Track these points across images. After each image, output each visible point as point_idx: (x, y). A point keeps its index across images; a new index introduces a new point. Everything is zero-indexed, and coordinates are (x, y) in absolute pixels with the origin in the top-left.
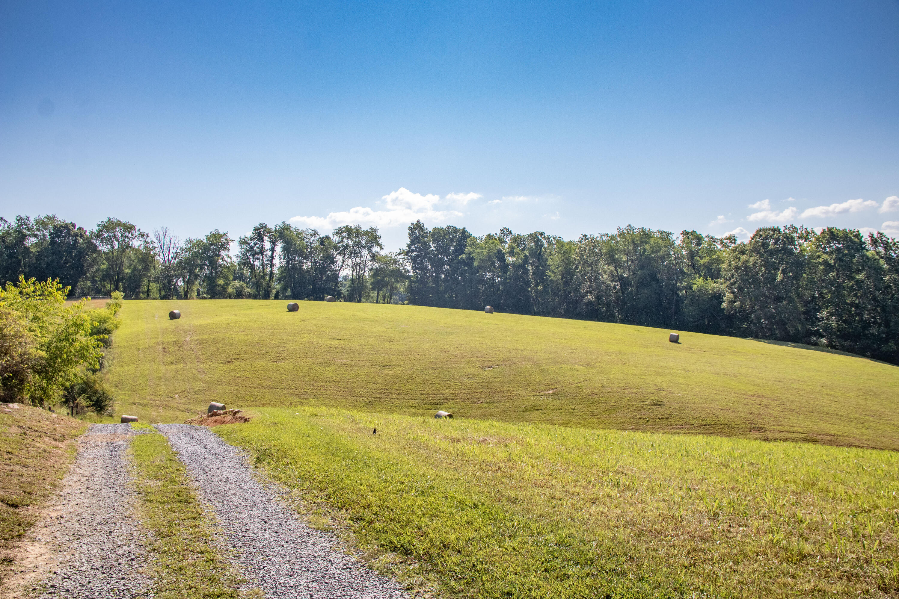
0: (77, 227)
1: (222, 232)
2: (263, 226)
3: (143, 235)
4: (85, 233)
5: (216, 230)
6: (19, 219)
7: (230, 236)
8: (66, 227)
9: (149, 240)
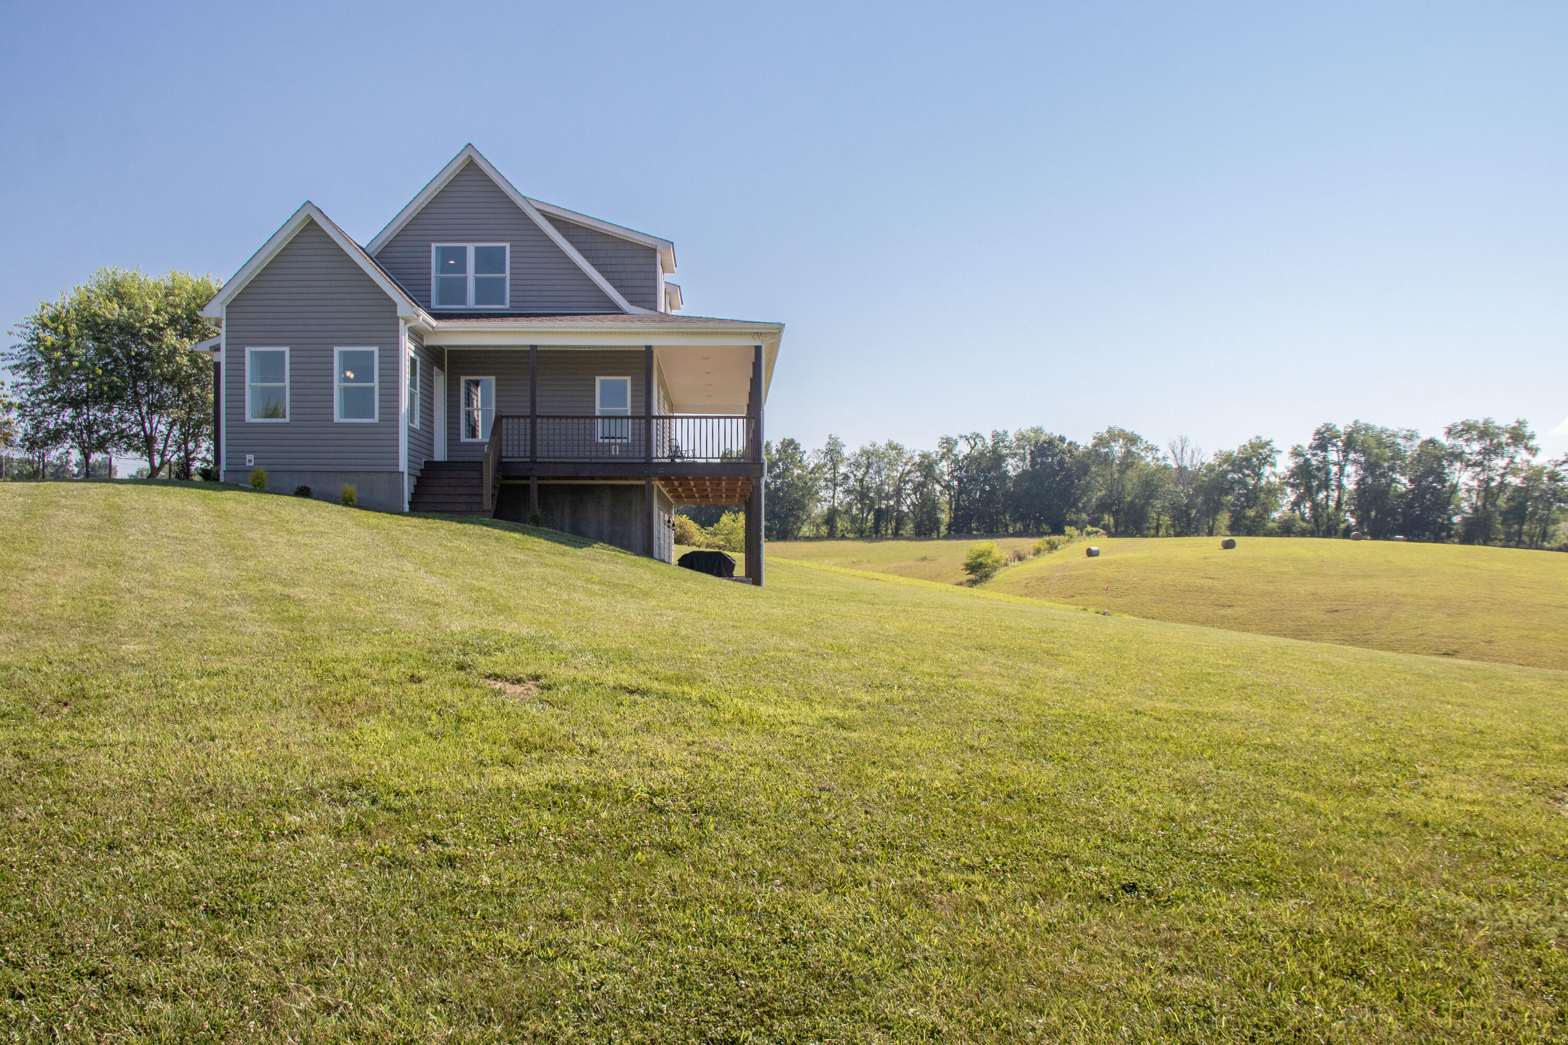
0: (1067, 442)
1: (1265, 438)
2: (1328, 428)
3: (1152, 449)
4: (1076, 449)
5: (1258, 437)
6: (995, 435)
7: (1275, 445)
8: (1050, 442)
9: (1160, 455)
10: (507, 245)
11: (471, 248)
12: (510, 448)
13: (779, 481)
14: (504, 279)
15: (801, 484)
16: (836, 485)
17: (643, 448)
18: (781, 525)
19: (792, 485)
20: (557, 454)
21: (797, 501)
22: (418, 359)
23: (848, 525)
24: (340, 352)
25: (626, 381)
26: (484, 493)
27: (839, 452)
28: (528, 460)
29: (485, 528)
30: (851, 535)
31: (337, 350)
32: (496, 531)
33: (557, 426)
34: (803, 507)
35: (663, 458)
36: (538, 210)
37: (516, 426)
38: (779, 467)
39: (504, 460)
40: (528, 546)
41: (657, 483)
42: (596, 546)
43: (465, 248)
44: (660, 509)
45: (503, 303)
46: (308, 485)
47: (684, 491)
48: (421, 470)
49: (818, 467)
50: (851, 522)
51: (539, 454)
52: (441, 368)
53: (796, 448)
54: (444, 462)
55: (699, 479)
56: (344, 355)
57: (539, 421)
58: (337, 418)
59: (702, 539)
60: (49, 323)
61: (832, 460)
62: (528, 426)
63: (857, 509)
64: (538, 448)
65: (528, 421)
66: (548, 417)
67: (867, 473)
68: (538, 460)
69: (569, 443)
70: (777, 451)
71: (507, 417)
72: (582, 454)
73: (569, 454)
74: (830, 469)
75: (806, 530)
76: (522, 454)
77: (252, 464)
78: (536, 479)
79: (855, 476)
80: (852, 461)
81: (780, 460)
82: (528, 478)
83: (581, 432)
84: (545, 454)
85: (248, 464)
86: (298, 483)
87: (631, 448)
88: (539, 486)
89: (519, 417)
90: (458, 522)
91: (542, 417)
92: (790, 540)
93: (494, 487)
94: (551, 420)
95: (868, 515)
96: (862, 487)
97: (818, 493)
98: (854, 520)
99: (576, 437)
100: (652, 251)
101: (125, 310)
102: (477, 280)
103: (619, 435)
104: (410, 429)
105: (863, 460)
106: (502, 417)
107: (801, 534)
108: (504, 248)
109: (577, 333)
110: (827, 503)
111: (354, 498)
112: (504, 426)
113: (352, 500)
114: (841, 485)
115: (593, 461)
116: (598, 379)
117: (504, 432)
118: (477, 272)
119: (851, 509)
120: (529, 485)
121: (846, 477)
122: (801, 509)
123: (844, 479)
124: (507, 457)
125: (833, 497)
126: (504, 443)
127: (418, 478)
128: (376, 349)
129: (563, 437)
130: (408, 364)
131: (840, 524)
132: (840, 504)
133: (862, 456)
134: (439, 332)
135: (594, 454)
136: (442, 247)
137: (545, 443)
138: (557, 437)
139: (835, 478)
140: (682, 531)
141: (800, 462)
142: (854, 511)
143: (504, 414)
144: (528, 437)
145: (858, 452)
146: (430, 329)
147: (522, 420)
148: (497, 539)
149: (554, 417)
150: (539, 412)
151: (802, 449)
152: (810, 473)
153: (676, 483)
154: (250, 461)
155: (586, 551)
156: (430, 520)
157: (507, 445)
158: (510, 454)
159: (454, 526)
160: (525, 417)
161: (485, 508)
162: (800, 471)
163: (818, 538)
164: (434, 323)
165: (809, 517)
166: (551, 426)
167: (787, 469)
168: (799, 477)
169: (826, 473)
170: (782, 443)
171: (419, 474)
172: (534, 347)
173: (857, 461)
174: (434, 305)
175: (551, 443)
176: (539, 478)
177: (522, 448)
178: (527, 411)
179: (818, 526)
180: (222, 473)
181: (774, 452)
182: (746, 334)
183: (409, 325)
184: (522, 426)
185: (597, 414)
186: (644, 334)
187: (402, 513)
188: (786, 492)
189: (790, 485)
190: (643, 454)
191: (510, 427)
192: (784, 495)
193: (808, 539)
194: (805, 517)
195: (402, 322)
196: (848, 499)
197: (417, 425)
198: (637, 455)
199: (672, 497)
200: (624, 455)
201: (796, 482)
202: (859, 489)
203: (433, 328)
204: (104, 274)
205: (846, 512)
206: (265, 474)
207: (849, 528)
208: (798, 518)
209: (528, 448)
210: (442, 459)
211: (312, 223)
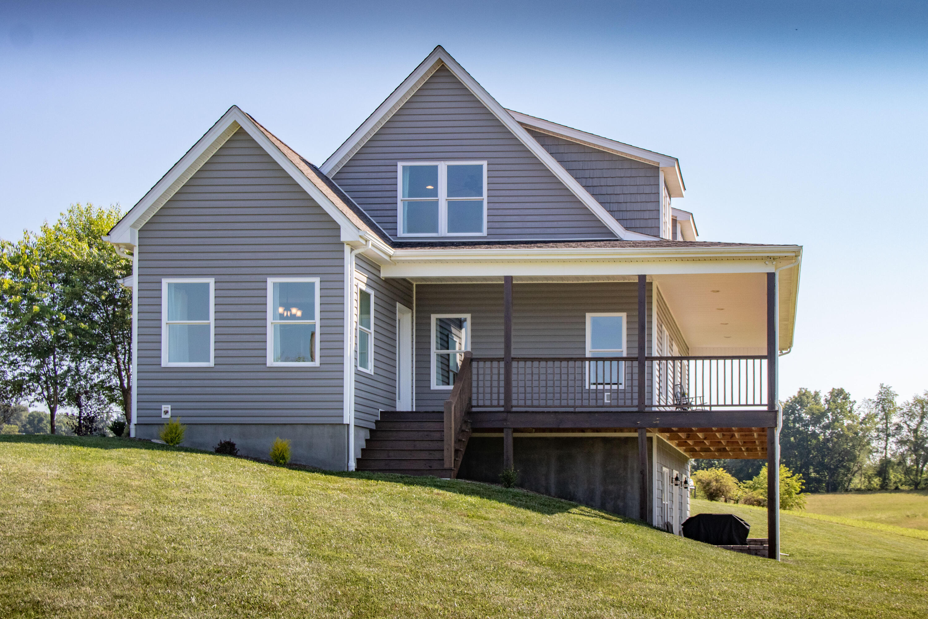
10: (484, 163)
11: (443, 168)
12: (481, 396)
13: (828, 432)
14: (481, 202)
15: (851, 435)
16: (888, 435)
17: (636, 396)
18: (830, 478)
19: (842, 436)
20: (536, 403)
21: (847, 453)
22: (372, 293)
23: (902, 477)
24: (274, 284)
25: (621, 318)
26: (445, 447)
27: (891, 402)
28: (502, 409)
29: (436, 491)
30: (904, 487)
31: (271, 281)
32: (448, 494)
33: (535, 371)
34: (854, 459)
35: (667, 405)
36: (521, 124)
37: (488, 371)
38: (828, 418)
39: (474, 410)
40: (482, 512)
41: (656, 435)
42: (574, 510)
43: (436, 167)
44: (662, 465)
45: (480, 230)
46: (233, 440)
47: (712, 444)
48: (377, 422)
49: (869, 417)
50: (905, 474)
51: (514, 403)
52: (408, 304)
53: (846, 398)
54: (412, 412)
55: (727, 430)
56: (282, 288)
57: (514, 364)
58: (271, 361)
59: (740, 493)
60: (9, 265)
61: (884, 409)
62: (502, 371)
63: (912, 461)
64: (514, 396)
65: (502, 364)
66: (525, 360)
67: (921, 422)
68: (514, 409)
69: (550, 390)
70: (826, 401)
71: (478, 360)
72: (564, 403)
73: (550, 403)
74: (881, 420)
75: (857, 482)
76: (495, 403)
77: (168, 416)
78: (510, 431)
79: (908, 426)
80: (905, 410)
81: (829, 410)
82: (501, 430)
83: (564, 377)
84: (522, 403)
85: (164, 416)
86: (224, 437)
87: (621, 396)
88: (515, 439)
89: (492, 360)
90: (405, 483)
91: (518, 360)
92: (841, 493)
93: (458, 441)
94: (529, 364)
95: (923, 466)
96: (916, 437)
97: (868, 443)
98: (908, 471)
99: (557, 383)
100: (655, 170)
101: (95, 251)
102: (451, 204)
103: (607, 380)
104: (358, 373)
105: (917, 410)
106: (472, 360)
107: (852, 486)
108: (481, 166)
109: (559, 261)
110: (879, 454)
111: (286, 455)
112: (474, 371)
113: (283, 458)
114: (893, 436)
115: (578, 410)
116: (589, 316)
117: (474, 377)
118: (450, 194)
119: (904, 460)
120: (502, 438)
121: (899, 428)
122: (851, 460)
123: (897, 429)
124: (478, 406)
125: (885, 448)
126: (474, 390)
127: (371, 431)
128: (316, 281)
129: (543, 383)
130: (356, 297)
131: (894, 476)
132: (893, 455)
133: (916, 405)
134: (399, 261)
135: (578, 403)
136: (411, 167)
137: (522, 390)
138: (535, 383)
139: (887, 428)
140: (719, 485)
141: (850, 412)
142: (909, 463)
143: (474, 357)
144: (502, 384)
145: (911, 401)
146: (387, 258)
147: (495, 364)
148: (445, 505)
149: (532, 360)
150: (514, 353)
151: (852, 399)
152: (861, 423)
153: (700, 435)
154: (166, 412)
155: (559, 518)
156: (372, 482)
157: (478, 393)
158: (481, 403)
159: (400, 488)
160: (499, 360)
161: (446, 466)
162: (850, 422)
163: (869, 490)
164: (391, 251)
165: (860, 468)
166: (529, 371)
167: (836, 420)
168: (849, 428)
169: (878, 423)
170: (831, 393)
171: (373, 426)
172: (508, 279)
173: (910, 411)
174: (402, 233)
175: (529, 390)
176: (516, 430)
177: (495, 396)
178: (501, 353)
179: (870, 478)
180: (132, 427)
181: (822, 402)
182: (757, 259)
183: (356, 252)
184: (495, 371)
185: (588, 355)
186: (637, 261)
187: (344, 473)
188: (836, 443)
189: (839, 436)
190: (636, 402)
191: (481, 371)
192: (834, 446)
193: (859, 491)
194: (856, 469)
195: (347, 249)
196: (901, 450)
197: (370, 370)
198: (628, 402)
199: (685, 451)
200: (614, 403)
201: (846, 433)
202: (913, 439)
203: (390, 256)
204: (76, 212)
205: (899, 464)
206: (181, 428)
207: (903, 480)
208: (849, 470)
209: (502, 396)
210: (410, 410)
211: (241, 132)
